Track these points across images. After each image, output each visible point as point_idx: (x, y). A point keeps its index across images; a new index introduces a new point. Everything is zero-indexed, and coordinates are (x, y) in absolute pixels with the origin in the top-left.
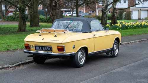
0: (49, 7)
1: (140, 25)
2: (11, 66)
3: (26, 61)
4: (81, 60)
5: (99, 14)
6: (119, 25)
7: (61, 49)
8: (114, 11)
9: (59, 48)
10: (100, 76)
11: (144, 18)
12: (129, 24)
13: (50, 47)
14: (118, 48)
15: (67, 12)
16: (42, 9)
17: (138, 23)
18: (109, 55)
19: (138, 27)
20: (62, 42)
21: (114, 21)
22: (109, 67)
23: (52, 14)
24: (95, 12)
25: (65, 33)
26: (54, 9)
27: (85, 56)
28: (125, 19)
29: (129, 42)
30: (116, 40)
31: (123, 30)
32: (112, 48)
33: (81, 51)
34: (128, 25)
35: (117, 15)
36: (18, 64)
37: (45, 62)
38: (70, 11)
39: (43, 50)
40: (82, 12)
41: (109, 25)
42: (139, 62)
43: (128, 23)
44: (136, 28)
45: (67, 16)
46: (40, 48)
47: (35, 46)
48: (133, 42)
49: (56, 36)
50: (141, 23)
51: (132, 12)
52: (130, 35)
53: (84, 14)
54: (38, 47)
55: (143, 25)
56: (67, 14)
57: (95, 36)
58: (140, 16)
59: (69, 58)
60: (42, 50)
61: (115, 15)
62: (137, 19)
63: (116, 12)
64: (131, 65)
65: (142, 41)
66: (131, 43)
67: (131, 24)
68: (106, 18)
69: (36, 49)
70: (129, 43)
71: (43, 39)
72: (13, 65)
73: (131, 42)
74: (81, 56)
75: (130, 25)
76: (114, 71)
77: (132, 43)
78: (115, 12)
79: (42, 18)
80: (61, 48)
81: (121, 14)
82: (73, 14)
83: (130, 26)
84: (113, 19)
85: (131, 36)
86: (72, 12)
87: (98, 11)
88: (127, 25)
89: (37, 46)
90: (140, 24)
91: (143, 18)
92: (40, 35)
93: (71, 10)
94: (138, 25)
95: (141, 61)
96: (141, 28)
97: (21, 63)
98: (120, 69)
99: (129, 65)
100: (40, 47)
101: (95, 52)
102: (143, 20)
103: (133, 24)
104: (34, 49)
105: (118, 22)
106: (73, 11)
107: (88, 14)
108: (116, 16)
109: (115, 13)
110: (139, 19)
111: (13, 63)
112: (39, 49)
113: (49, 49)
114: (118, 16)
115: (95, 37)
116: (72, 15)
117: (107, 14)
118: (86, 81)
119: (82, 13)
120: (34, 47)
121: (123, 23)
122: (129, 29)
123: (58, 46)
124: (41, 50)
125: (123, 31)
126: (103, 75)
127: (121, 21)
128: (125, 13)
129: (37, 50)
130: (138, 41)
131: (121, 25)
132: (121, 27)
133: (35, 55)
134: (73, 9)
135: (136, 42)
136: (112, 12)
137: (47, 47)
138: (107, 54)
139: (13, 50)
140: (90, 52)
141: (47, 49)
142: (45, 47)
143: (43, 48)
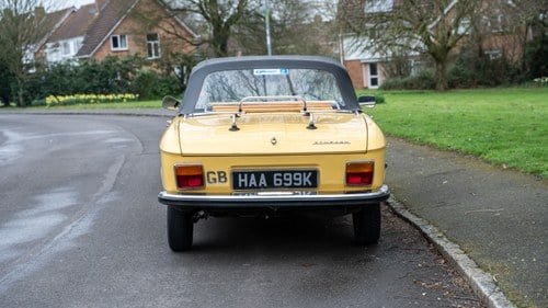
13: (307, 172)
39: (274, 187)
46: (258, 180)
47: (235, 175)
54: (249, 174)
60: (270, 186)
69: (235, 187)
89: (243, 174)
92: (234, 128)
100: (258, 174)
104: (228, 184)
112: (253, 183)
113: (306, 180)
120: (228, 176)
123: (349, 166)
124: (264, 188)
129: (243, 188)
137: (293, 172)
141: (293, 181)
142: (285, 175)
143: (275, 180)
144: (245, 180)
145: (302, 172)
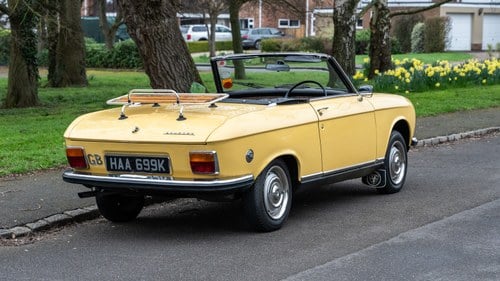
0: (132, 9)
1: (479, 71)
2: (16, 230)
3: (69, 213)
4: (277, 205)
5: (318, 30)
6: (403, 75)
7: (204, 163)
8: (378, 20)
9: (196, 160)
10: (349, 257)
11: (494, 47)
12: (438, 69)
13: (161, 159)
14: (404, 159)
15: (192, 26)
16: (91, 16)
17: (473, 65)
18: (373, 187)
19: (472, 79)
20: (208, 140)
21: (381, 58)
22: (376, 229)
23: (146, 36)
24: (303, 23)
25: (213, 105)
26: (152, 17)
27: (287, 187)
28: (421, 49)
29: (444, 138)
30: (395, 128)
31: (417, 95)
32: (384, 160)
33: (274, 171)
34: (437, 75)
35: (390, 36)
36: (42, 223)
37: (141, 215)
38: (202, 21)
39: (136, 170)
40: (250, 24)
41: (362, 75)
42: (484, 207)
43: (435, 65)
44: (465, 86)
45: (191, 40)
46: (124, 164)
47: (108, 158)
48: (458, 136)
49: (181, 118)
50: (484, 67)
51: (448, 20)
52: (443, 114)
53: (258, 32)
54: (118, 158)
55: (490, 72)
56: (190, 32)
57: (321, 114)
58: (481, 36)
59: (230, 197)
60: (134, 170)
61: (382, 35)
62: (469, 48)
63: (389, 23)
64: (454, 218)
65: (488, 132)
66: (448, 141)
67: (448, 68)
68: (351, 47)
69: (109, 168)
70: (441, 143)
71: (136, 130)
72: (24, 230)
73: (451, 137)
74: (275, 188)
75: (442, 74)
76: (396, 240)
77: (454, 140)
78: (385, 25)
79: (95, 52)
80: (202, 160)
81: (404, 31)
82: (217, 34)
83: (444, 77)
84: (377, 52)
85: (450, 115)
86: (209, 26)
87: (313, 19)
88: (431, 74)
89: (113, 157)
90: (480, 68)
91: (490, 47)
92: (123, 117)
93: (208, 16)
94: (473, 72)
95: (488, 204)
96: (483, 84)
97: (51, 219)
98: (416, 234)
99: (446, 219)
100: (124, 159)
101: (323, 175)
102: (490, 51)
103: (456, 68)
104: (104, 166)
105: (397, 62)
106: (214, 20)
107: (277, 31)
108: (387, 39)
109: (385, 28)
110: (476, 48)
111: (22, 221)
112: (121, 166)
113: (161, 166)
114: (394, 38)
115: (321, 118)
116: (212, 37)
117: (354, 32)
118: (300, 274)
119: (251, 30)
120: (103, 159)
121: (416, 66)
122: (440, 88)
123: (192, 155)
124: (128, 171)
125: (418, 98)
126: (356, 254)
127: (406, 59)
128: (420, 25)
129: (114, 170)
130: (475, 134)
131: (408, 75)
132: (408, 81)
133: (106, 190)
134: (214, 13)
135: (468, 137)
136: (371, 24)
137: (150, 159)
138: (364, 181)
139: (14, 172)
140: (305, 173)
141: (151, 167)
142: (144, 160)
143: (137, 165)
144: (115, 163)
145: (157, 159)
